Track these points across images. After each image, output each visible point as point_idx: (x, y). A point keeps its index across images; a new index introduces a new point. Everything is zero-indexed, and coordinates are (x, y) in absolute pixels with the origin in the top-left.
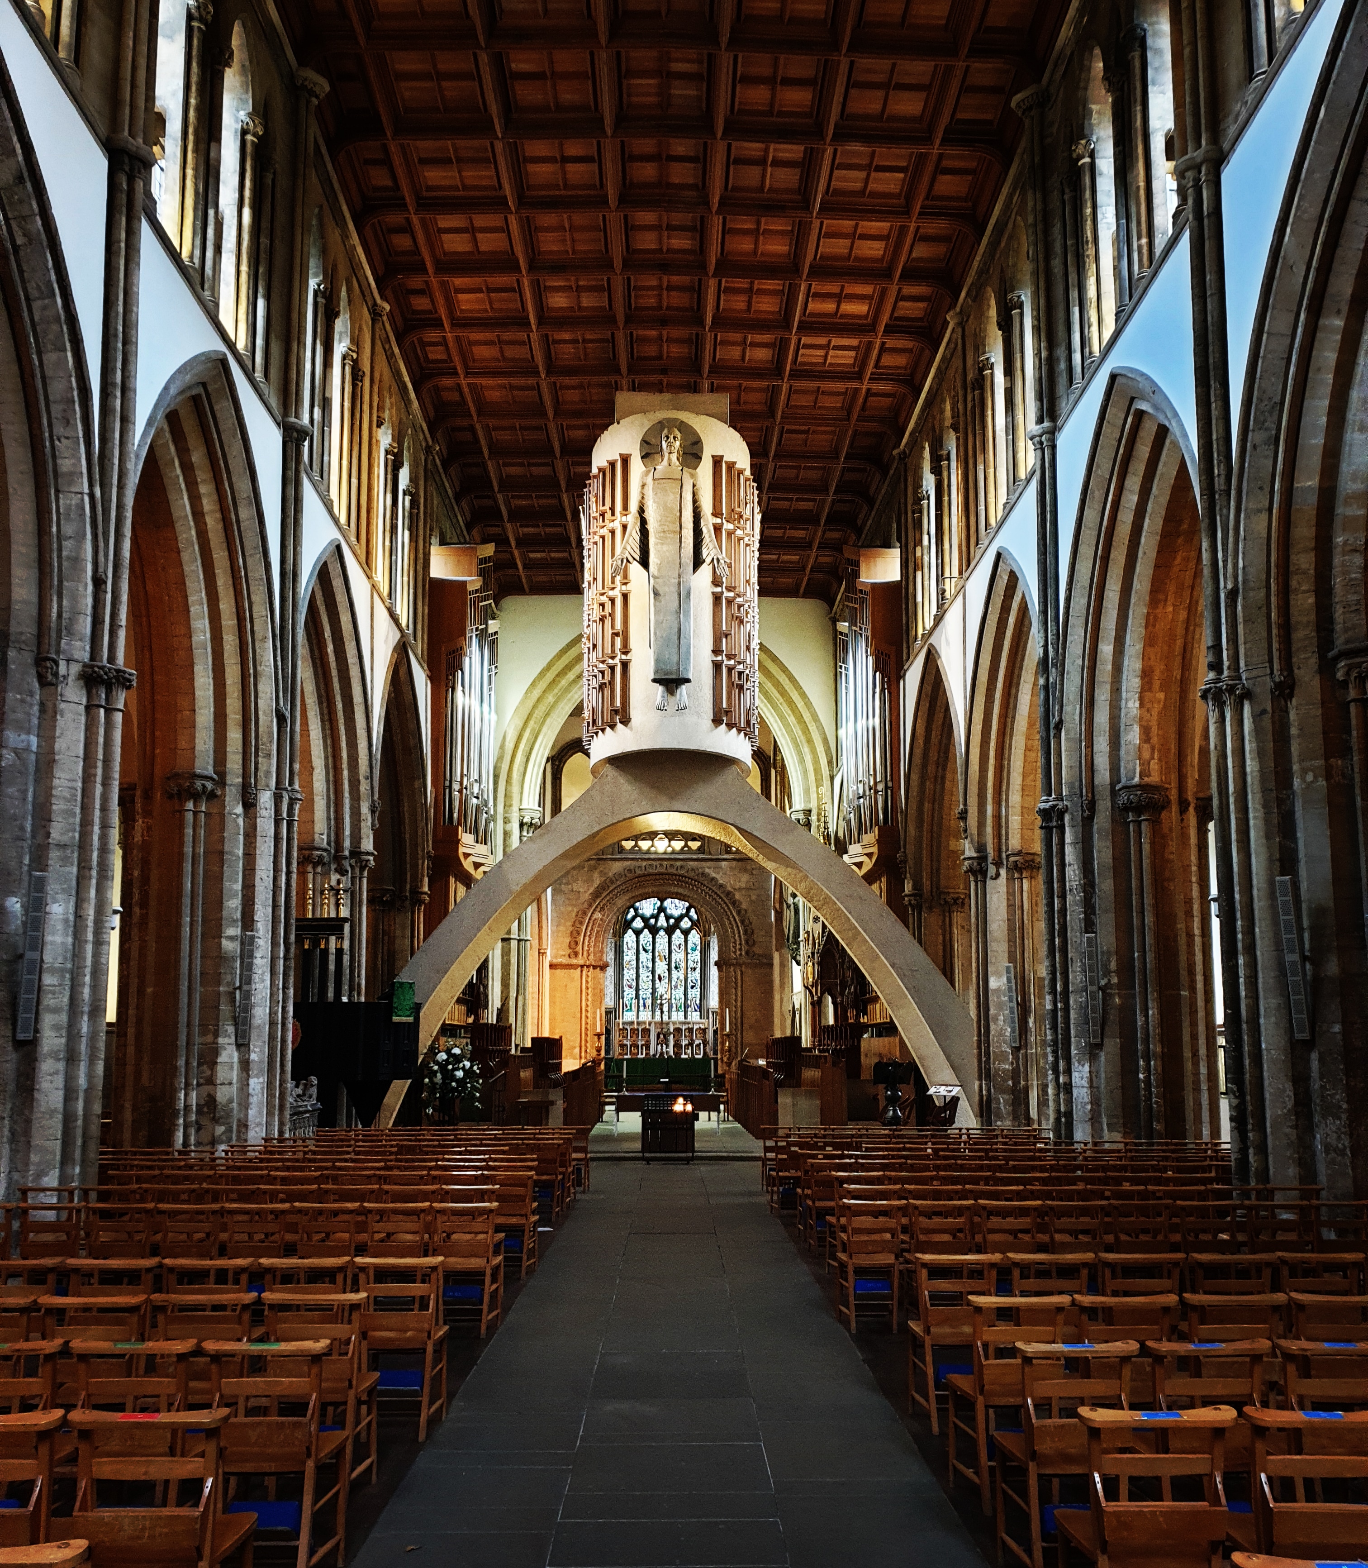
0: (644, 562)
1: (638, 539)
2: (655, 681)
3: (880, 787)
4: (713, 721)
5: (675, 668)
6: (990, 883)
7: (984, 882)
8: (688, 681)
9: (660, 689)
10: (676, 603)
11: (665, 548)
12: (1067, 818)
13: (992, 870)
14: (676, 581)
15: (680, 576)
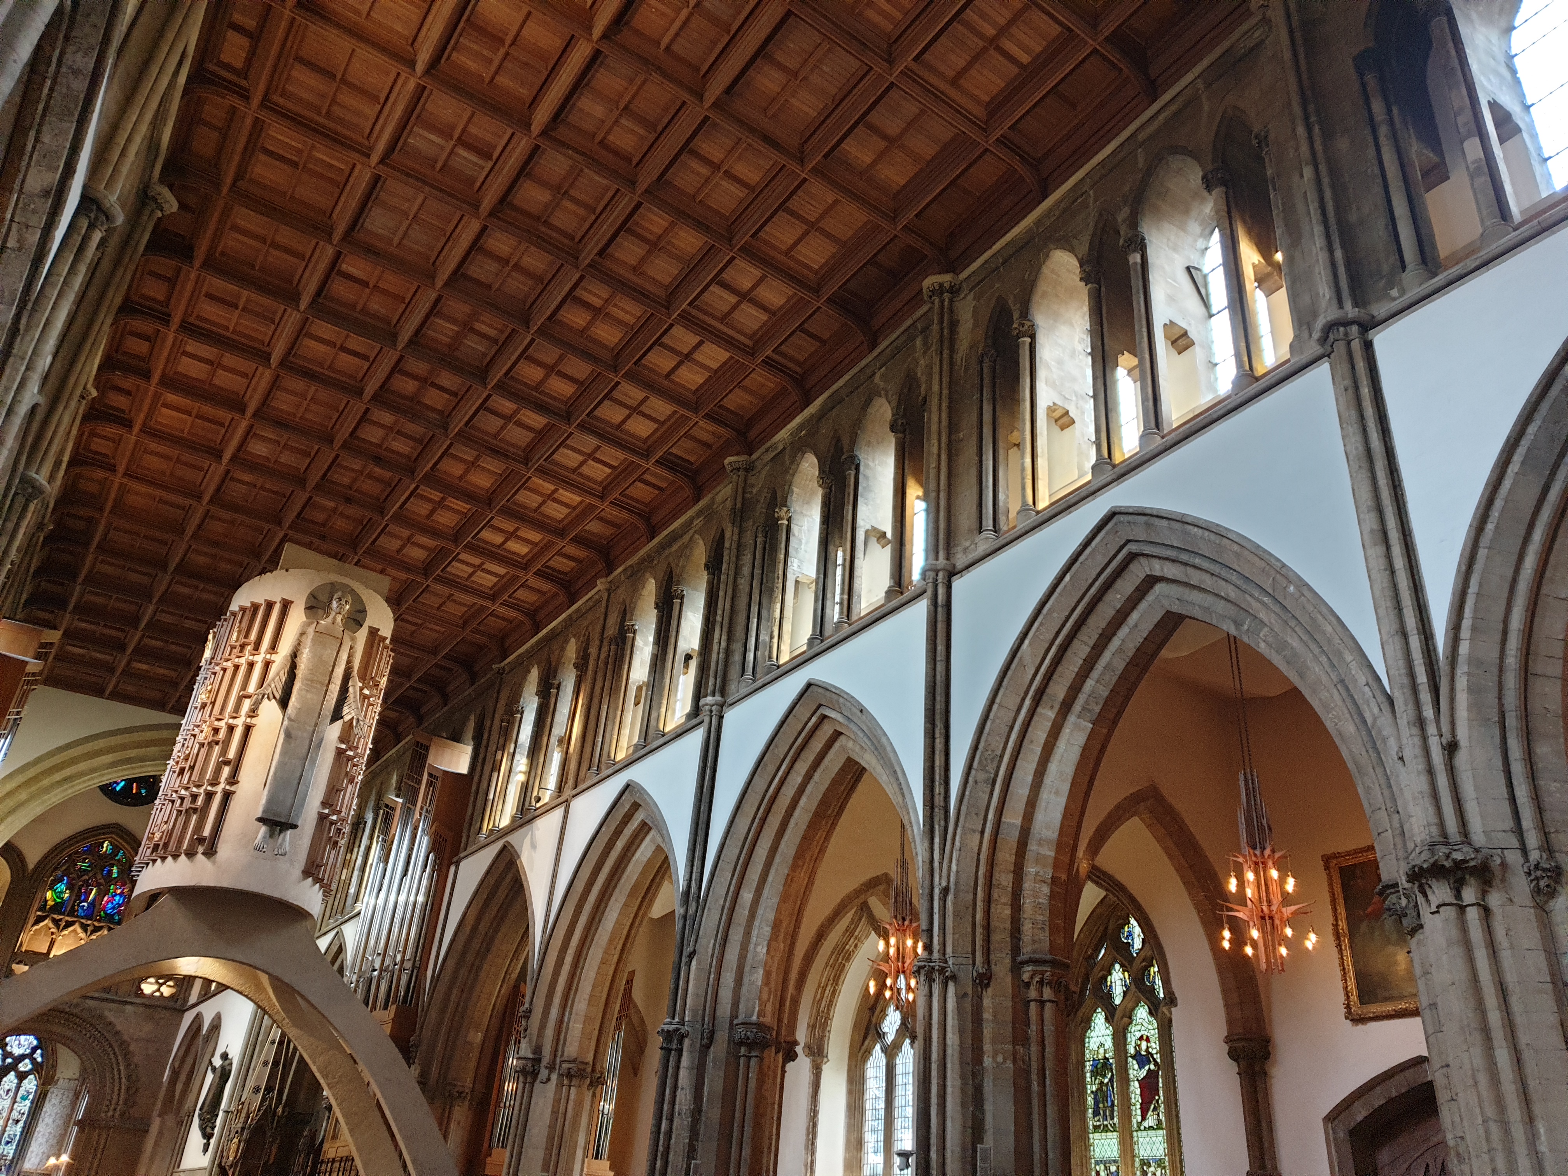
0: (284, 703)
1: (283, 680)
2: (259, 820)
3: (408, 965)
4: (303, 872)
5: (286, 812)
6: (537, 1084)
7: (533, 1084)
8: (295, 827)
9: (263, 829)
10: (305, 751)
11: (309, 696)
12: (687, 1042)
13: (544, 1073)
14: (311, 729)
15: (316, 725)
